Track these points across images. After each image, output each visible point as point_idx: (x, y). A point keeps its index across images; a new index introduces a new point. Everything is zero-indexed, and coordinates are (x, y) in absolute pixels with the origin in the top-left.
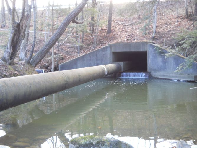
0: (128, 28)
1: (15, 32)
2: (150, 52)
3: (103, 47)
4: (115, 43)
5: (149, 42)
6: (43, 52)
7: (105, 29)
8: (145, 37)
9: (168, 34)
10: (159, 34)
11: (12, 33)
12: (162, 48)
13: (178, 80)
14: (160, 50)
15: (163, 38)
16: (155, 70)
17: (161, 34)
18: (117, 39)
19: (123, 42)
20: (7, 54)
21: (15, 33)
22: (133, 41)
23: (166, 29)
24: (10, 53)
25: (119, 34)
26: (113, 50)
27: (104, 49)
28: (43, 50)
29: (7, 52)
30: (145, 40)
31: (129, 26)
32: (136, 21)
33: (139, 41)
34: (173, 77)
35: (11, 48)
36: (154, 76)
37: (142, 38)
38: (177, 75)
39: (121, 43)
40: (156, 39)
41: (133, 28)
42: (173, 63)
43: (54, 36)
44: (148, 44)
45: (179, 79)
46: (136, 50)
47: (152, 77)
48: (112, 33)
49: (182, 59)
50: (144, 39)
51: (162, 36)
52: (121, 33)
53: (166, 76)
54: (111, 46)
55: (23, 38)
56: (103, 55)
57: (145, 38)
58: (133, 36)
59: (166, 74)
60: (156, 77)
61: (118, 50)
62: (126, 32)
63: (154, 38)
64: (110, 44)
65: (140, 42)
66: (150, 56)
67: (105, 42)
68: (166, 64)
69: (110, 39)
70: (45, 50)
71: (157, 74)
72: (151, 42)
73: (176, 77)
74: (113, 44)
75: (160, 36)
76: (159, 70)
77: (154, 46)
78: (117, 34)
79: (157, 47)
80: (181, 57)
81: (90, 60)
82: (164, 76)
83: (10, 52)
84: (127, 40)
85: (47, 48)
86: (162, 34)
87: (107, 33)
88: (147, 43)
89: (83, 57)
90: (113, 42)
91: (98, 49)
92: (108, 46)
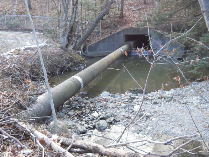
0: (136, 13)
1: (70, 31)
3: (118, 31)
7: (118, 14)
12: (162, 33)
14: (160, 35)
15: (163, 24)
18: (128, 24)
19: (133, 28)
25: (129, 19)
26: (125, 34)
27: (119, 33)
31: (137, 11)
32: (142, 6)
39: (131, 28)
41: (140, 14)
48: (123, 19)
52: (131, 18)
54: (123, 31)
56: (118, 37)
61: (129, 34)
62: (135, 17)
67: (118, 26)
69: (122, 24)
72: (154, 28)
74: (125, 29)
77: (156, 32)
78: (128, 20)
79: (158, 33)
81: (109, 42)
83: (67, 44)
87: (120, 18)
89: (104, 39)
90: (125, 27)
91: (115, 33)
92: (122, 31)
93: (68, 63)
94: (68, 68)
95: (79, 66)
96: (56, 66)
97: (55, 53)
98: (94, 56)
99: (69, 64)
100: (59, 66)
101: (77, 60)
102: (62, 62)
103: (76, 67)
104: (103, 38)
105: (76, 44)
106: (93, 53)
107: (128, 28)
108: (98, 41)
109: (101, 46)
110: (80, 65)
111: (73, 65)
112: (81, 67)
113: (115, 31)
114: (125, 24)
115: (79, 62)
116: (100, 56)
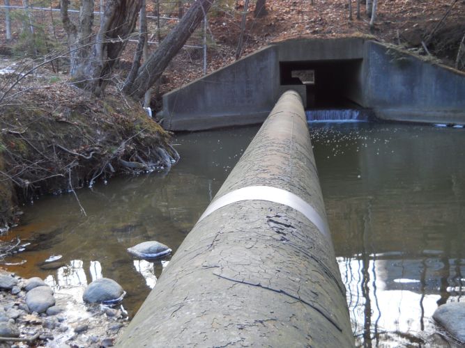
0: (301, 3)
1: (116, 11)
2: (370, 61)
3: (256, 52)
4: (287, 40)
5: (368, 38)
6: (158, 65)
7: (249, 4)
8: (352, 26)
9: (403, 19)
10: (381, 20)
11: (107, 15)
12: (404, 51)
13: (450, 126)
15: (394, 28)
16: (385, 104)
17: (385, 19)
18: (285, 30)
19: (304, 39)
20: (92, 71)
21: (115, 14)
22: (329, 36)
23: (395, 8)
24: (100, 66)
25: (286, 17)
26: (282, 59)
27: (263, 55)
28: (159, 60)
29: (94, 64)
30: (356, 34)
33: (344, 35)
34: (435, 117)
35: (103, 54)
36: (383, 117)
37: (347, 28)
38: (446, 115)
39: (299, 42)
40: (378, 30)
41: (313, 4)
42: (434, 87)
43: (184, 23)
44: (366, 42)
45: (452, 123)
46: (337, 57)
47: (379, 119)
48: (268, 17)
49: (457, 76)
50: (353, 32)
51: (390, 23)
52: (289, 16)
53: (418, 116)
54: (276, 48)
55: (131, 29)
56: (261, 69)
57: (354, 29)
58: (323, 23)
59: (416, 113)
60: (388, 119)
61: (294, 58)
62: (300, 12)
63: (373, 29)
64: (273, 43)
65: (347, 37)
66: (372, 72)
67: (256, 38)
68: (416, 89)
69: (265, 31)
70: (164, 58)
71: (393, 112)
72: (372, 39)
73: (444, 118)
75: (386, 23)
76: (396, 103)
77: (383, 48)
78: (283, 19)
79: (392, 50)
80: (455, 73)
81: (233, 82)
82: (411, 116)
83: (101, 64)
84: (315, 32)
85: (168, 53)
86: (388, 19)
87: (256, 16)
88: (363, 40)
89: (218, 75)
90: (280, 39)
91: (248, 56)
92: (270, 48)
93: (112, 141)
94: (114, 162)
95: (155, 158)
96: (62, 154)
97: (53, 98)
98: (189, 130)
99: (117, 145)
100: (74, 152)
101: (146, 131)
102: (87, 135)
103: (146, 159)
104: (213, 71)
105: (135, 74)
106: (185, 119)
107: (289, 40)
108: (196, 80)
109: (209, 95)
110: (159, 153)
111: (132, 152)
112: (163, 158)
113: (249, 52)
114: (274, 31)
115: (157, 142)
116: (207, 128)
